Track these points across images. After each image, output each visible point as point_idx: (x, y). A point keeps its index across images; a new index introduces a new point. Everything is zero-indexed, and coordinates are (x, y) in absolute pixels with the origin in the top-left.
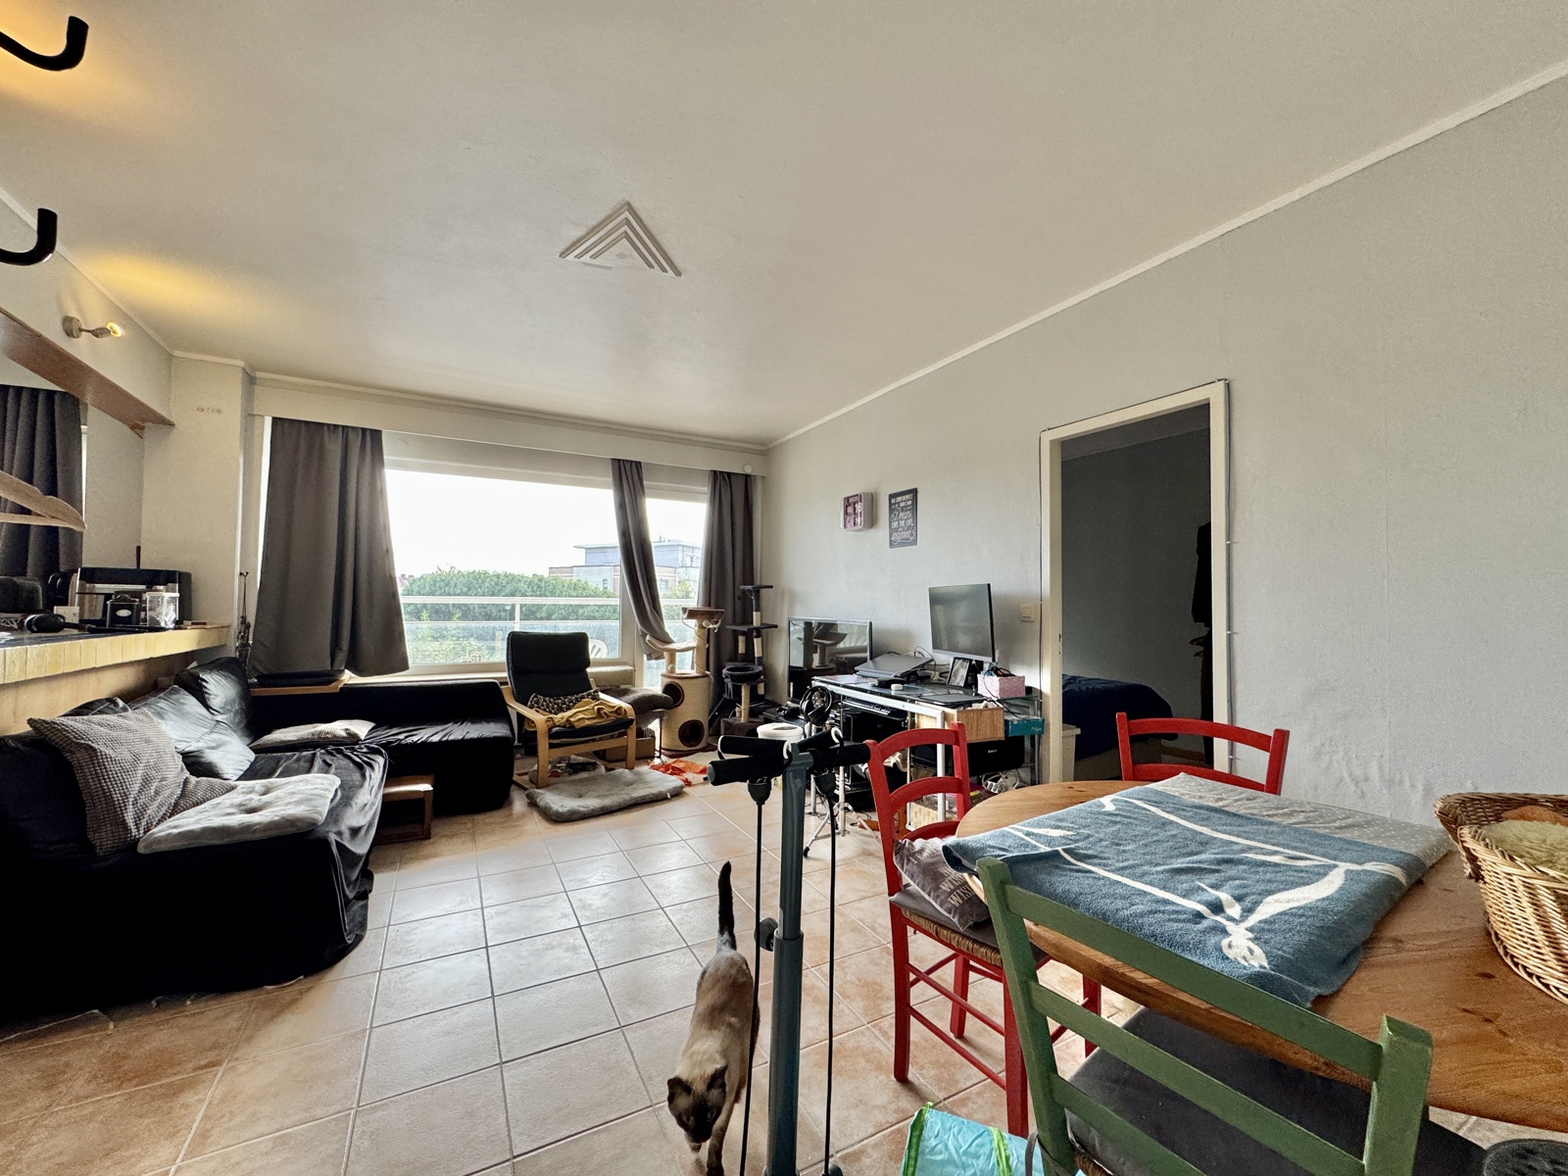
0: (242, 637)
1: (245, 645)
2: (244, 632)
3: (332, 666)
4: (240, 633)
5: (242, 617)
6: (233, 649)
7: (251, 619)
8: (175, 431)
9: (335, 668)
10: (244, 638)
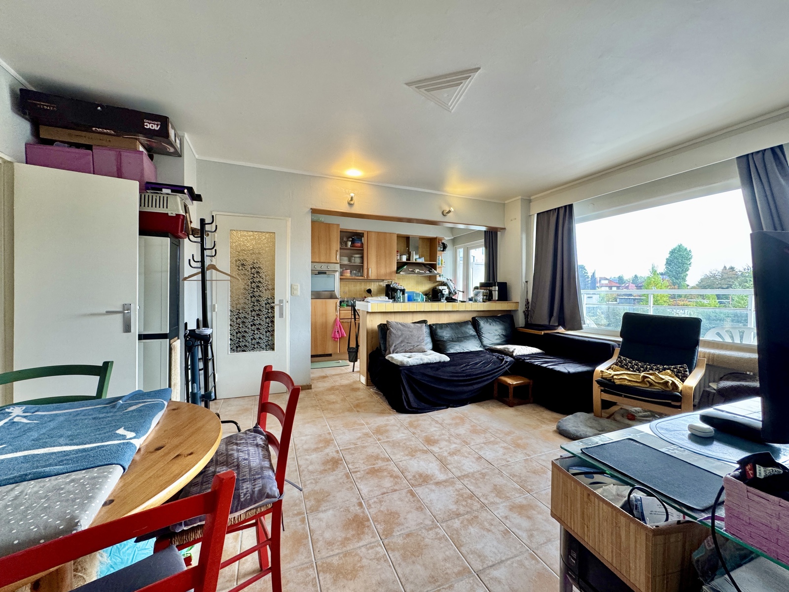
0: (526, 307)
4: (526, 305)
5: (527, 299)
7: (530, 300)
8: (506, 231)
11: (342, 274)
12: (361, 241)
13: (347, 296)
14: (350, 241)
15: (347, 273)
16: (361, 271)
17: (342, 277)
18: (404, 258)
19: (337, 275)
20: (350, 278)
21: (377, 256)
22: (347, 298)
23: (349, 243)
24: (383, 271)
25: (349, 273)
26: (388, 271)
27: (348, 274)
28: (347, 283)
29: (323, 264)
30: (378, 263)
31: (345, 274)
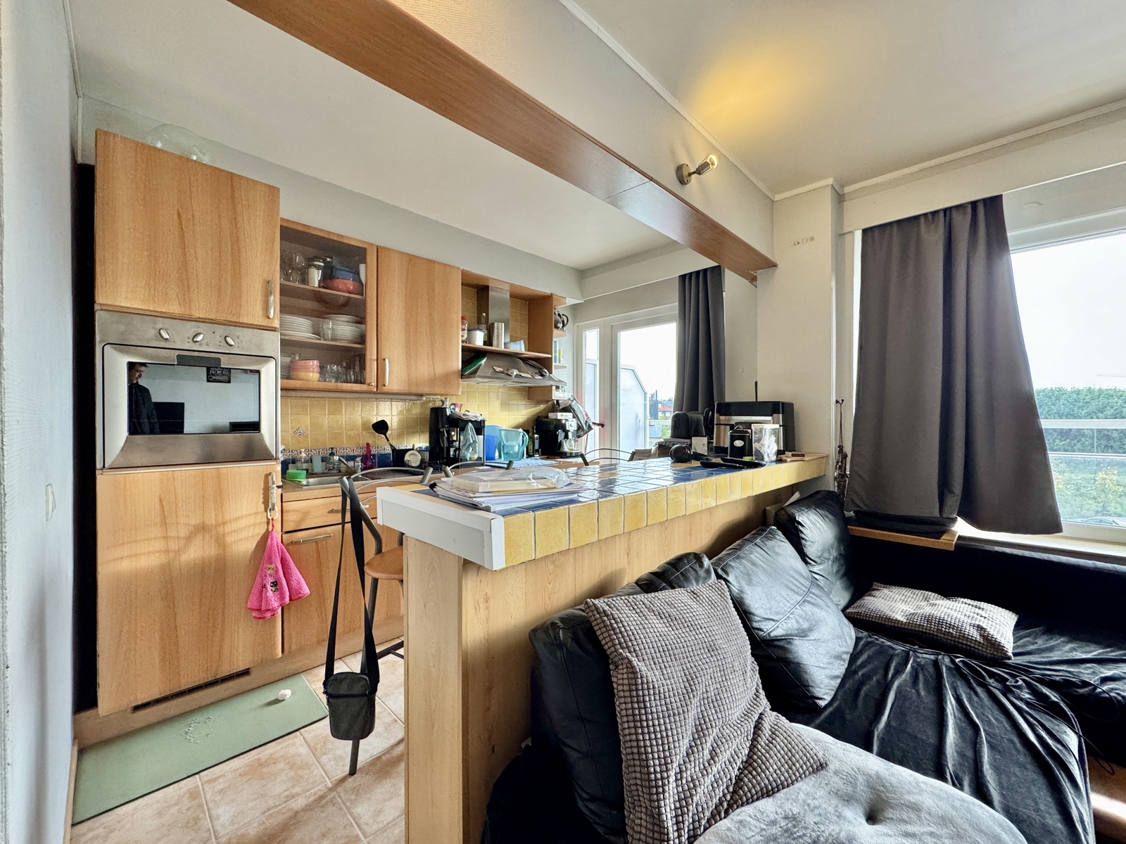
0: (840, 467)
1: (842, 476)
2: (842, 462)
3: (941, 511)
4: (838, 462)
5: (839, 447)
6: (832, 480)
7: (848, 449)
8: (777, 270)
9: (945, 515)
10: (842, 468)
11: (288, 372)
12: (358, 273)
13: (309, 444)
14: (318, 268)
15: (307, 369)
16: (357, 368)
17: (291, 384)
18: (479, 339)
19: (270, 373)
20: (322, 385)
21: (407, 325)
22: (307, 451)
23: (316, 276)
24: (424, 369)
25: (317, 369)
26: (440, 369)
27: (311, 373)
28: (308, 402)
29: (203, 327)
30: (410, 348)
31: (302, 374)
